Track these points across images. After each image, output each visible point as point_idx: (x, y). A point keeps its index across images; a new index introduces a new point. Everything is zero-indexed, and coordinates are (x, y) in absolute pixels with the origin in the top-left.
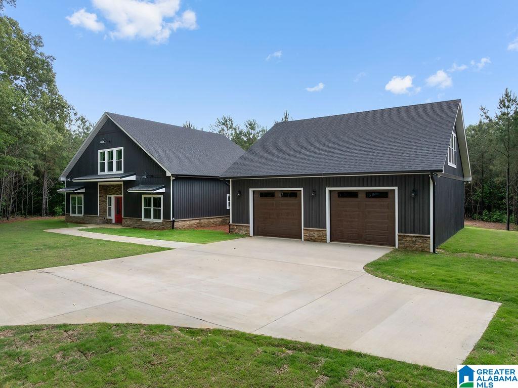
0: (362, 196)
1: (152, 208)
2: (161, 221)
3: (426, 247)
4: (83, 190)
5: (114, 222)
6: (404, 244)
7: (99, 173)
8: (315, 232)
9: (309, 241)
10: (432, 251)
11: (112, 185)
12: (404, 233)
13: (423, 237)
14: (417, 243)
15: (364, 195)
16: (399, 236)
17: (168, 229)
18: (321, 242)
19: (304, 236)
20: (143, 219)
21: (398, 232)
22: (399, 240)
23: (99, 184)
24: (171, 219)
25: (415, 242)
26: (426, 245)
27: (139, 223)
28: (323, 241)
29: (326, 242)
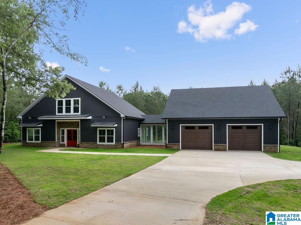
0: (245, 128)
1: (106, 136)
2: (114, 143)
3: (276, 150)
4: (41, 125)
5: (66, 145)
6: (266, 149)
7: (57, 114)
8: (220, 146)
9: (217, 150)
10: (279, 152)
11: (65, 122)
12: (266, 144)
13: (275, 146)
14: (272, 149)
15: (246, 128)
16: (264, 146)
17: (119, 148)
18: (223, 151)
19: (214, 148)
20: (98, 143)
21: (264, 144)
22: (264, 148)
23: (56, 121)
24: (122, 142)
25: (271, 148)
26: (276, 149)
27: (95, 145)
28: (225, 150)
29: (227, 151)
